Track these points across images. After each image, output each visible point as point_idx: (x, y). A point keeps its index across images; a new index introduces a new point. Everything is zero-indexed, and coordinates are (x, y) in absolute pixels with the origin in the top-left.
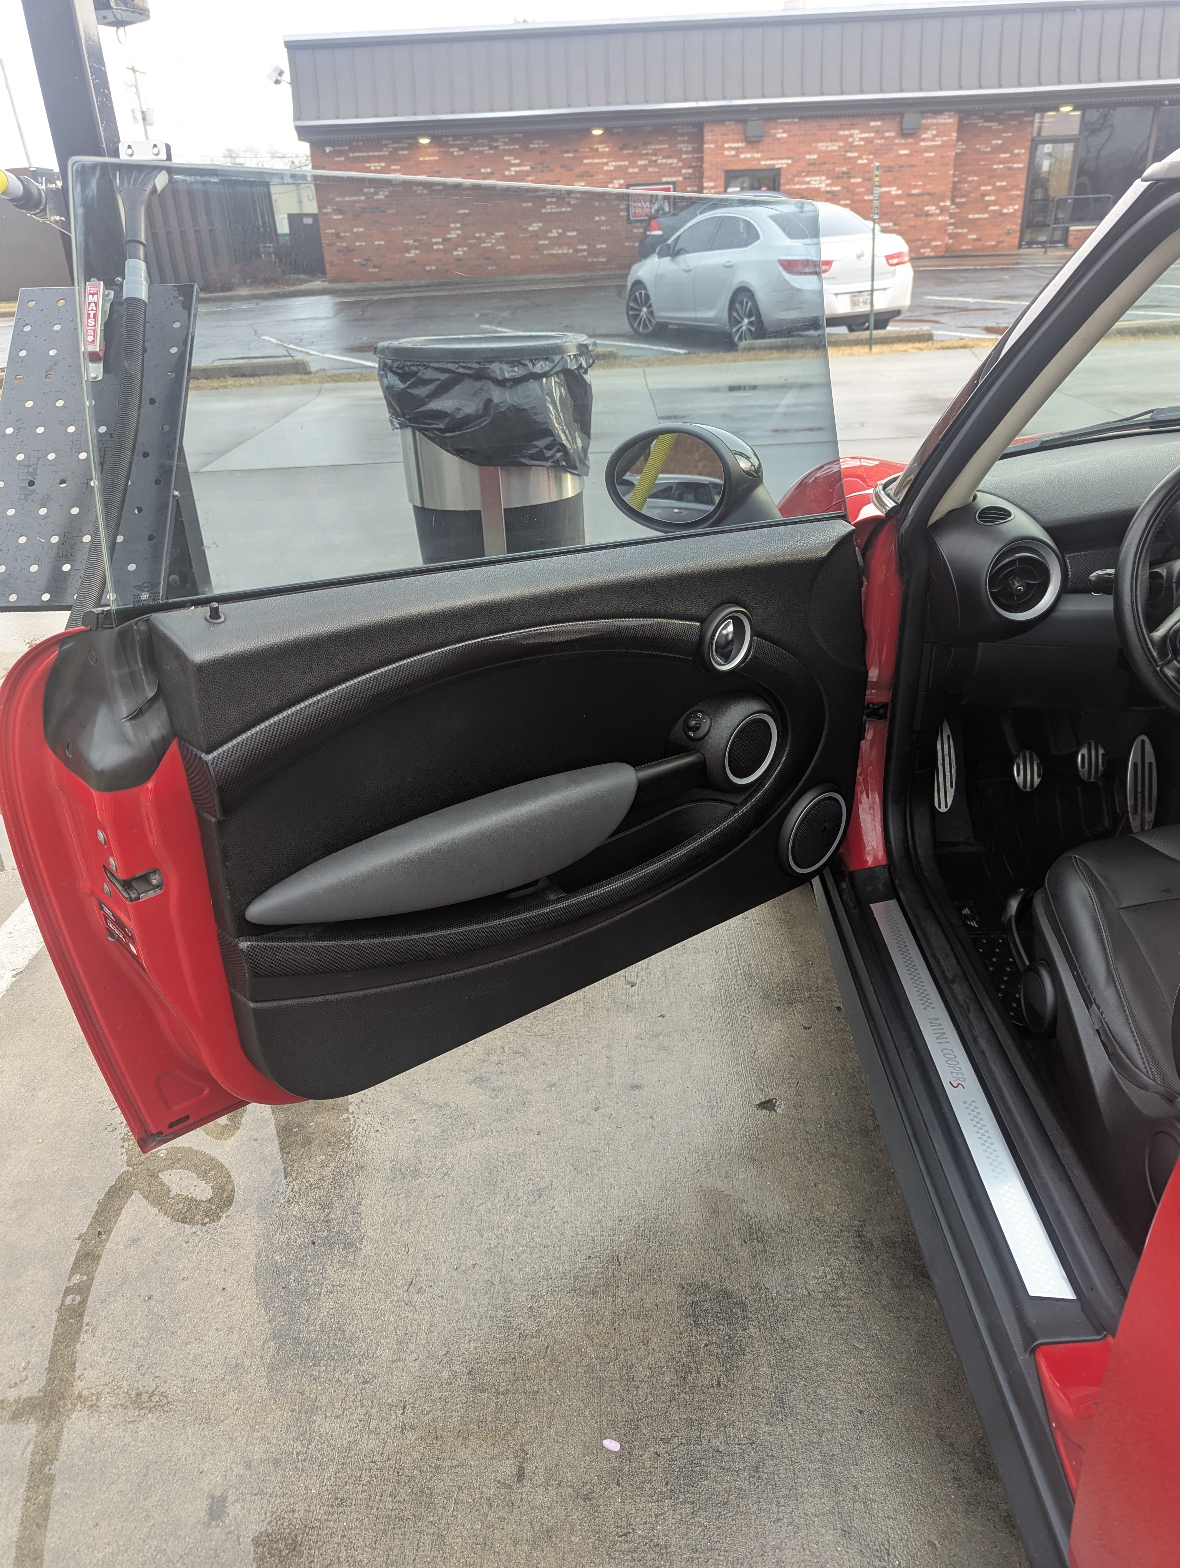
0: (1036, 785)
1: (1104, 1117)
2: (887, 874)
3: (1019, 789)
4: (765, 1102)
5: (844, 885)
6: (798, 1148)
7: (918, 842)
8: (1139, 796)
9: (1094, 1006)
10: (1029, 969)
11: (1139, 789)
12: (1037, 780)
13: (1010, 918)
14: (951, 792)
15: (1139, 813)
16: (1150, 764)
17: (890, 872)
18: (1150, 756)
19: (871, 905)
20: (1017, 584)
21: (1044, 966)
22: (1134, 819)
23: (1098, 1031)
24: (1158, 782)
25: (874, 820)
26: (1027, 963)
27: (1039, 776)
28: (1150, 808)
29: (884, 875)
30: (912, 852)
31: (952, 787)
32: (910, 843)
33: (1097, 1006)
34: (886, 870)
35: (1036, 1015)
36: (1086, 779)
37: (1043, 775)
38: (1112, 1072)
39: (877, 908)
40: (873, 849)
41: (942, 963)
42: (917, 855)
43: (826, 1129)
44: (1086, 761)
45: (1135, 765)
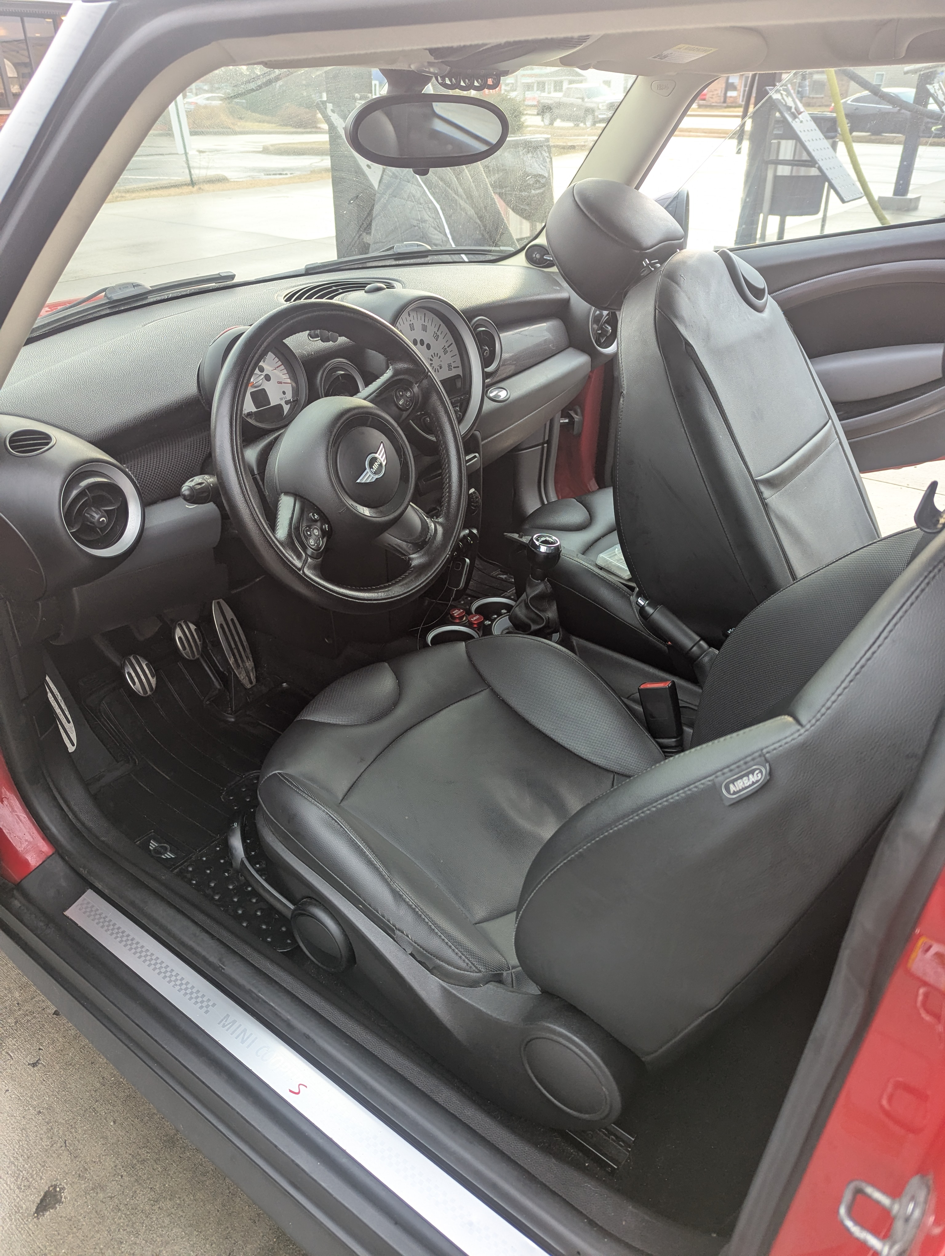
0: (154, 686)
1: (455, 1034)
2: (61, 863)
3: (142, 697)
4: (42, 1201)
5: (16, 904)
6: (113, 1228)
7: (76, 809)
8: (235, 651)
9: (397, 932)
10: (296, 915)
11: (233, 646)
12: (153, 681)
13: (242, 862)
14: (71, 728)
15: (241, 664)
16: (232, 620)
17: (63, 858)
18: (230, 614)
19: (67, 913)
20: (97, 516)
21: (310, 904)
22: (240, 673)
23: (411, 954)
24: (244, 631)
25: (13, 811)
26: (292, 907)
27: (153, 677)
28: (247, 657)
29: (59, 867)
30: (78, 825)
31: (69, 722)
32: (71, 816)
33: (399, 930)
34: (57, 858)
35: (327, 957)
36: (191, 658)
37: (156, 673)
38: (442, 987)
39: (73, 913)
40: (30, 842)
41: (198, 949)
42: (83, 824)
43: (129, 1175)
44: (185, 642)
45: (221, 626)
